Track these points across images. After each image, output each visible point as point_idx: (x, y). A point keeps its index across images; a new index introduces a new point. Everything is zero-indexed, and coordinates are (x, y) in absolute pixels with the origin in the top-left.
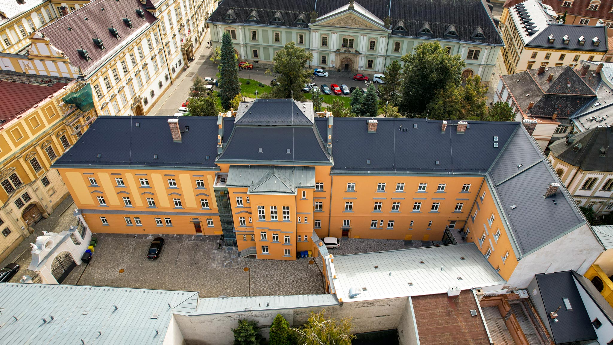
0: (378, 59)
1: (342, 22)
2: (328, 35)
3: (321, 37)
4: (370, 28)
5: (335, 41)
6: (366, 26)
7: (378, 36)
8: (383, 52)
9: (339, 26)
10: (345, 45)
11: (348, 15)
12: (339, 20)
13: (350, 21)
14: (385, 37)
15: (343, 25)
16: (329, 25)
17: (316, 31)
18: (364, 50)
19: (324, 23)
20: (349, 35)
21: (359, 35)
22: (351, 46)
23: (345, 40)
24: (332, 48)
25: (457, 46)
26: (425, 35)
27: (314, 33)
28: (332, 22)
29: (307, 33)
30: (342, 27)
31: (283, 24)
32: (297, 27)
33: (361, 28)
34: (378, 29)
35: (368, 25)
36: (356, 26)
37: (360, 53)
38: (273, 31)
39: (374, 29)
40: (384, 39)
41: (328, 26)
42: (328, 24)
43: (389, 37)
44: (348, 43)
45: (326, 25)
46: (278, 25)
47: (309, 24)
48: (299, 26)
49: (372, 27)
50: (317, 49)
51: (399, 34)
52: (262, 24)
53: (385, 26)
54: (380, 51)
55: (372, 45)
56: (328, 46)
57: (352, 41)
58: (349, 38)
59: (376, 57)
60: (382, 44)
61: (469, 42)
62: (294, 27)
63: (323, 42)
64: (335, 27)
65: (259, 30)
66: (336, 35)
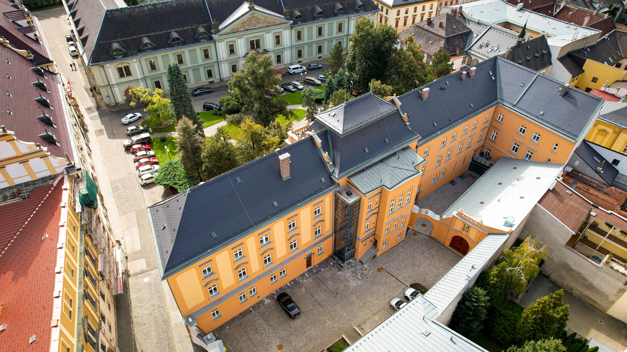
0: (286, 52)
1: (246, 25)
2: (234, 41)
3: (227, 45)
4: (273, 24)
5: (242, 46)
6: (269, 23)
7: (282, 30)
8: (288, 44)
9: (243, 29)
10: (252, 47)
11: (250, 16)
12: (242, 23)
13: (253, 22)
14: (288, 29)
15: (247, 27)
16: (234, 31)
17: (221, 41)
18: (271, 47)
19: (228, 31)
20: (253, 36)
21: (264, 33)
22: (258, 46)
23: (252, 43)
24: (241, 54)
25: (346, 20)
26: (320, 17)
27: (220, 43)
28: (236, 28)
29: (212, 45)
30: (247, 30)
31: (185, 43)
32: (200, 42)
33: (265, 26)
34: (279, 22)
35: (270, 21)
36: (260, 25)
37: (268, 51)
38: (174, 54)
39: (277, 23)
40: (288, 31)
41: (233, 33)
42: (232, 30)
43: (292, 28)
44: (255, 45)
45: (231, 32)
46: (178, 45)
47: (213, 36)
48: (202, 40)
49: (274, 22)
50: (226, 59)
51: (299, 23)
52: (160, 49)
53: (286, 19)
54: (285, 44)
55: (278, 40)
56: (236, 53)
57: (258, 42)
58: (255, 39)
59: (283, 50)
60: (287, 36)
61: (356, 14)
62: (197, 42)
63: (230, 50)
64: (240, 31)
65: (156, 58)
66: (242, 39)
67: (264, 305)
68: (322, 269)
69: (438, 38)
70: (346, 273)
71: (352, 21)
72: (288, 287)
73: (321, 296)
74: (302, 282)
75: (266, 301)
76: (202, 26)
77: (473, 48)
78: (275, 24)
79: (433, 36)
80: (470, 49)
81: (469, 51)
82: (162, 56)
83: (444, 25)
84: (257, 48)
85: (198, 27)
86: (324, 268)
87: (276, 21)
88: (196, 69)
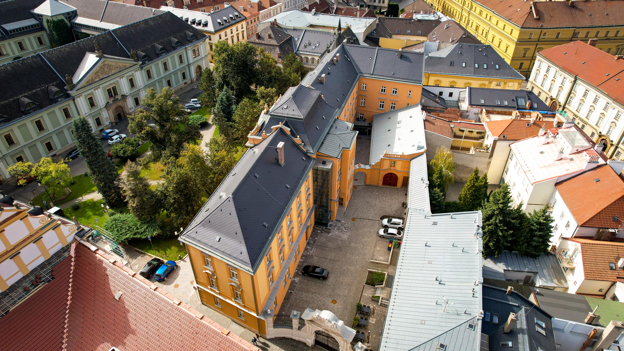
0: (141, 93)
1: (100, 74)
2: (92, 94)
3: (86, 99)
4: (124, 68)
5: (101, 97)
6: (120, 68)
7: (133, 72)
8: (142, 84)
9: (98, 79)
10: (111, 96)
11: (102, 65)
12: (96, 73)
13: (106, 70)
14: (138, 70)
15: (101, 77)
16: (89, 83)
17: (79, 96)
18: (128, 92)
19: (84, 84)
20: (108, 84)
21: (118, 79)
22: (116, 94)
23: (109, 91)
24: (101, 105)
27: (78, 99)
28: (91, 79)
29: (71, 102)
30: (102, 79)
31: (40, 106)
32: (58, 102)
33: (117, 71)
34: (130, 65)
35: (121, 66)
36: (113, 72)
37: (126, 96)
38: (32, 121)
39: (128, 67)
40: (138, 72)
41: (90, 85)
43: (142, 68)
44: (112, 93)
45: (87, 84)
46: (35, 111)
47: (69, 92)
48: (60, 100)
49: (125, 66)
50: (88, 114)
51: (147, 62)
52: (15, 119)
53: (135, 61)
54: (140, 85)
55: (132, 83)
56: (97, 106)
57: (114, 89)
58: (111, 87)
59: (139, 92)
60: (139, 77)
62: (55, 103)
63: (91, 104)
64: (96, 82)
65: (12, 130)
66: (99, 89)
67: (296, 283)
68: (316, 238)
69: (272, 47)
70: (335, 232)
71: (189, 51)
72: (303, 262)
73: (332, 255)
74: (310, 254)
75: (296, 279)
76: (53, 85)
77: (300, 49)
78: (126, 67)
79: (266, 47)
80: (298, 50)
81: (298, 52)
82: (19, 127)
83: (273, 36)
84: (115, 95)
85: (48, 87)
86: (317, 237)
87: (126, 65)
88: (59, 133)
